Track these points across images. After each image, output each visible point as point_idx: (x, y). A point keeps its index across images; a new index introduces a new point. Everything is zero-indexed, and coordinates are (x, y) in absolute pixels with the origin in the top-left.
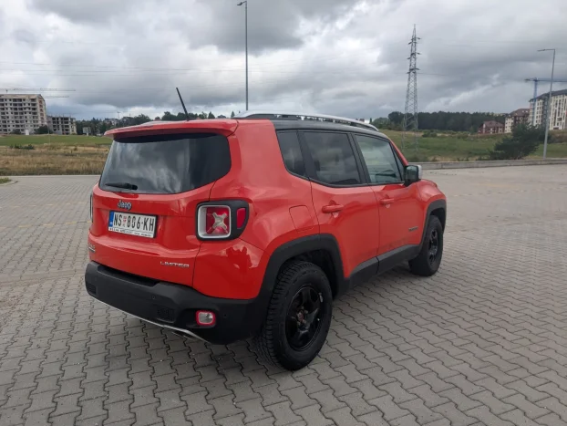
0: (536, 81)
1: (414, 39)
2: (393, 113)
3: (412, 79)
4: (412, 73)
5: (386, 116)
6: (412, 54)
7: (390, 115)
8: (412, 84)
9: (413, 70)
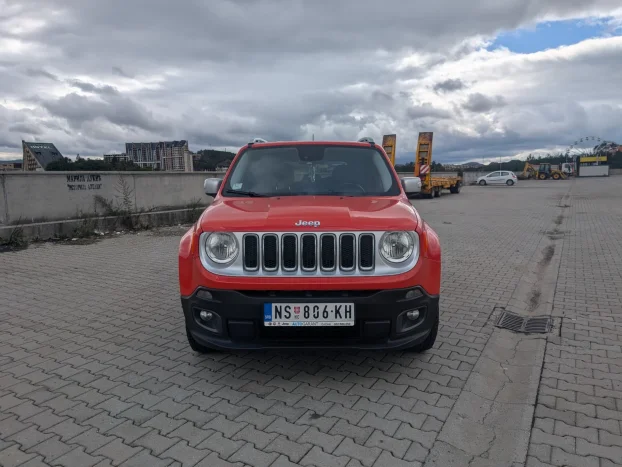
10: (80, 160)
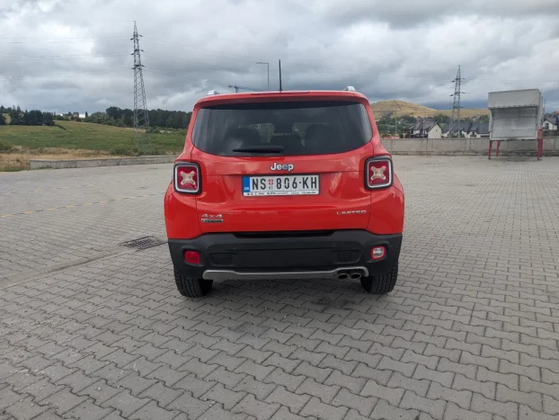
0: (236, 88)
1: (136, 35)
2: (111, 108)
3: (138, 75)
4: (137, 70)
5: (104, 111)
6: (136, 50)
7: (108, 110)
8: (139, 80)
9: (138, 66)
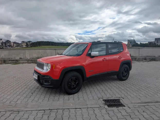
10: (141, 44)
